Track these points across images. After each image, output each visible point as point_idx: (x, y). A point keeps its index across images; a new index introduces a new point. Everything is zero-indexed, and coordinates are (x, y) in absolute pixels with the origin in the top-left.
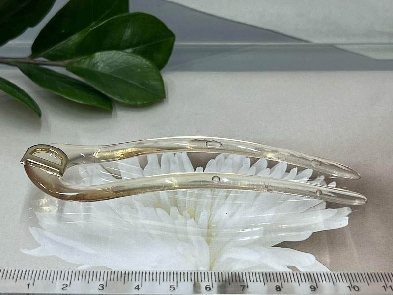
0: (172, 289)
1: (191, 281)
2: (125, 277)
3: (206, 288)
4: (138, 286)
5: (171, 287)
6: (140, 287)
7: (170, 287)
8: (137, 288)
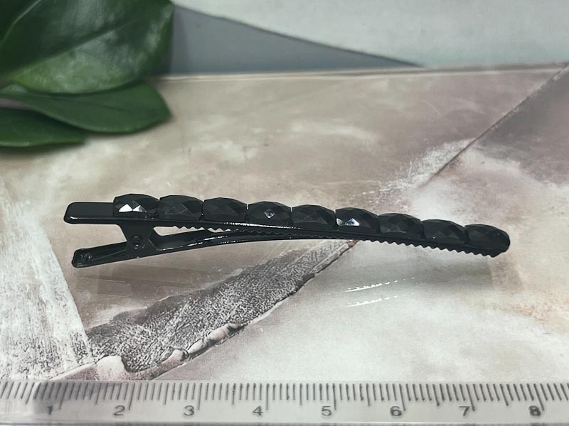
0: (327, 413)
1: (362, 399)
2: (234, 392)
3: (392, 412)
4: (259, 408)
5: (323, 410)
6: (263, 410)
7: (321, 409)
8: (259, 412)
